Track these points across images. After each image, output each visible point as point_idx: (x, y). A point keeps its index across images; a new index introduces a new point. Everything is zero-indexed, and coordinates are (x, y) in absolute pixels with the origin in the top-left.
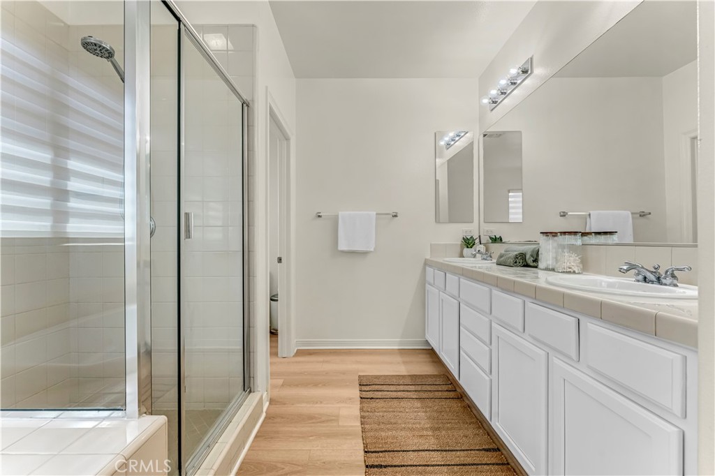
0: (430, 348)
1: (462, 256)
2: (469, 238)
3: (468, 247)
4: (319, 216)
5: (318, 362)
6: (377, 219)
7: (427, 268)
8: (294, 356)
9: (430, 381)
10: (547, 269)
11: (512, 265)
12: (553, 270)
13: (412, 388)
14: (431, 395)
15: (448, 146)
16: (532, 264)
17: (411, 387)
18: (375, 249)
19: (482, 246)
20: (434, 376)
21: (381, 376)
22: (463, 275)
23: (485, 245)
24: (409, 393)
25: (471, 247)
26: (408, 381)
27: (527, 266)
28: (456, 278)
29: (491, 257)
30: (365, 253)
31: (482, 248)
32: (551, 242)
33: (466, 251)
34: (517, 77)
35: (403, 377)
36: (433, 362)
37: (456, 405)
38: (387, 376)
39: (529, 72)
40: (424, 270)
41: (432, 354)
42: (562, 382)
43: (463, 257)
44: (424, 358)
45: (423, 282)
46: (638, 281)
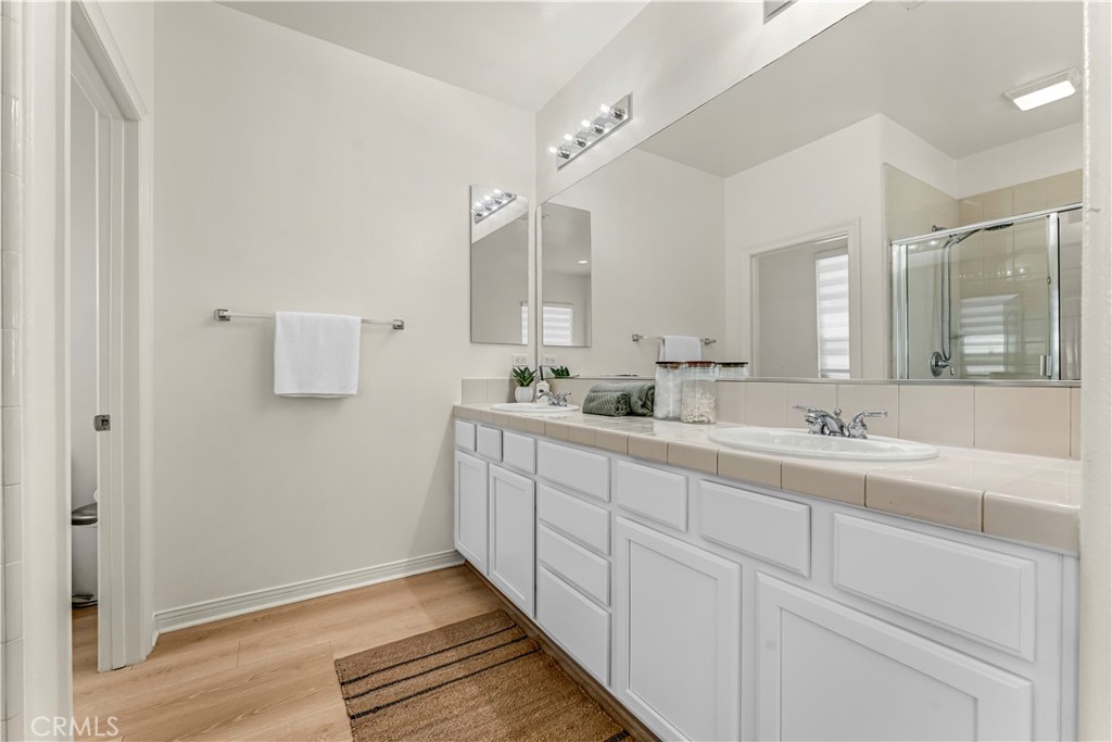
0: (463, 562)
1: (512, 399)
2: (523, 369)
3: (522, 385)
4: (223, 318)
5: (224, 655)
6: (362, 331)
7: (458, 422)
8: (148, 657)
9: (479, 630)
10: (666, 419)
11: (612, 413)
12: (678, 419)
13: (452, 655)
14: (489, 660)
15: (479, 218)
16: (640, 411)
17: (449, 654)
18: (358, 390)
19: (544, 383)
20: (485, 617)
21: (385, 646)
22: (545, 435)
23: (548, 380)
24: (448, 670)
25: (528, 385)
26: (441, 644)
27: (631, 413)
28: (531, 440)
29: (565, 401)
30: (334, 400)
31: (544, 385)
32: (671, 376)
33: (520, 391)
34: (608, 120)
35: (428, 635)
36: (473, 589)
37: (534, 666)
38: (397, 642)
39: (625, 117)
40: (452, 425)
41: (467, 573)
42: (778, 611)
43: (515, 401)
44: (454, 585)
45: (450, 448)
46: (815, 433)
